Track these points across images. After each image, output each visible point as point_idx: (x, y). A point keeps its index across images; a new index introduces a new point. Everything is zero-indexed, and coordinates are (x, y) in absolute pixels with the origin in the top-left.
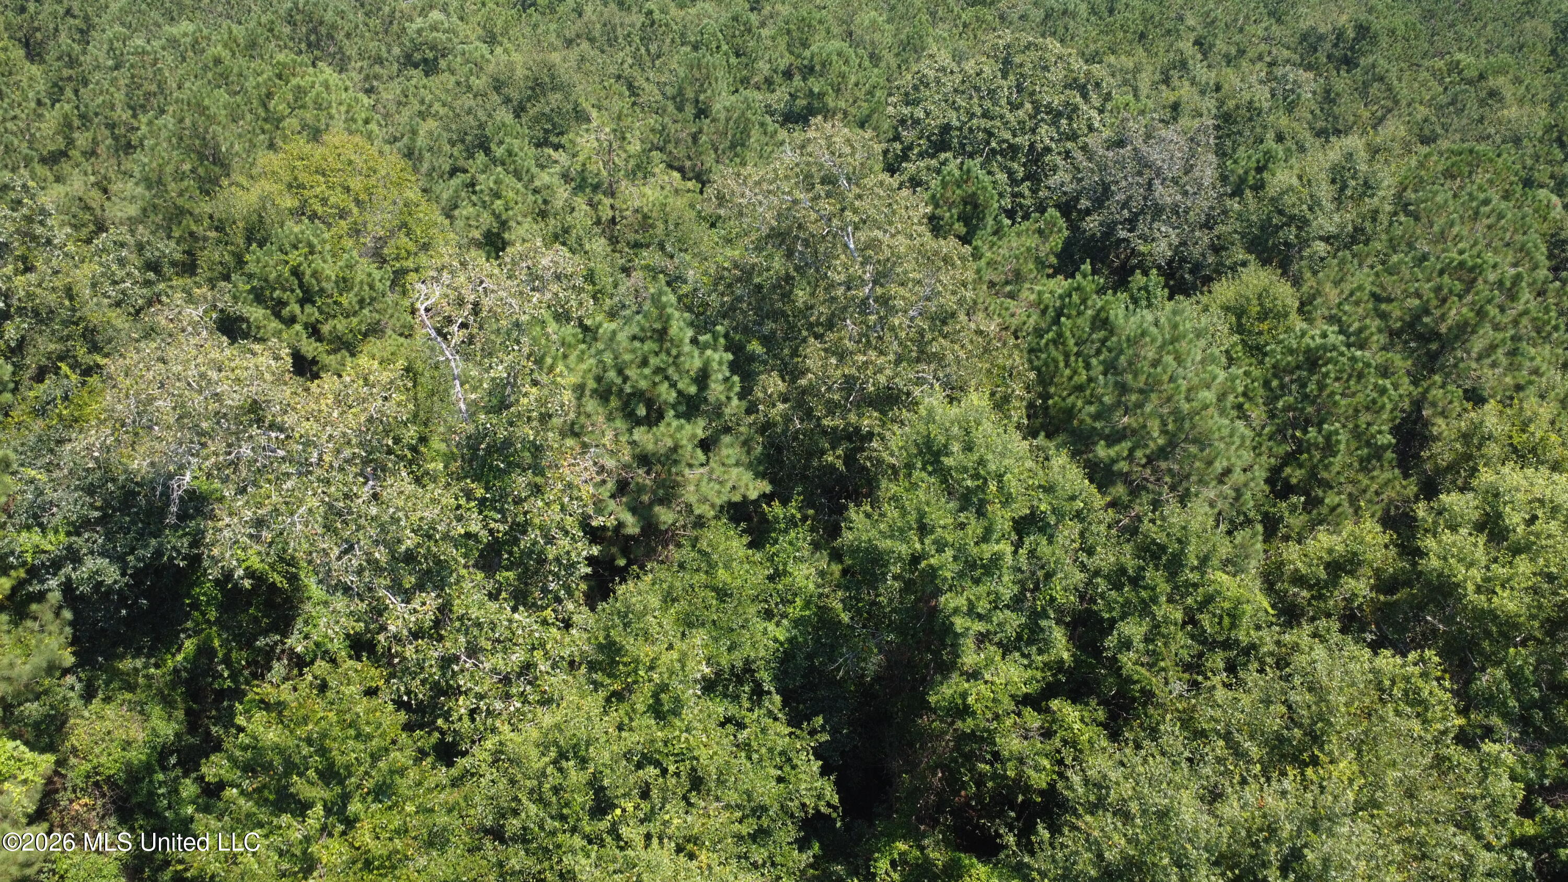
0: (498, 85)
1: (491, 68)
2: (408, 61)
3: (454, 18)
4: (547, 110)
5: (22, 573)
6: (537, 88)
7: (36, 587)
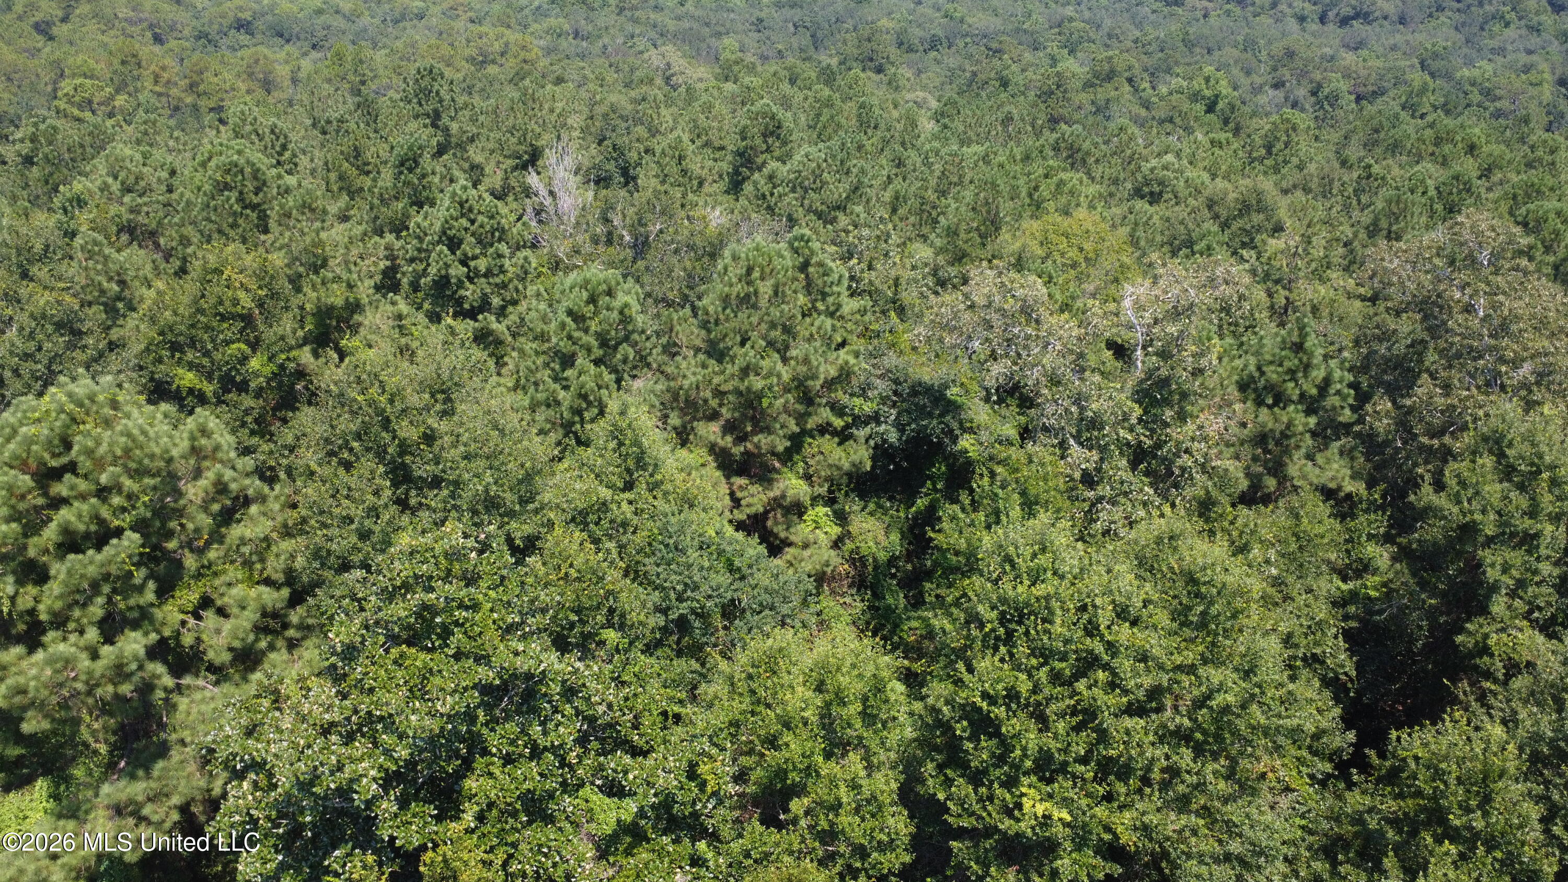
0: (1211, 204)
1: (1206, 193)
2: (1138, 193)
3: (1185, 162)
4: (1248, 227)
5: (850, 420)
6: (1245, 208)
7: (854, 431)
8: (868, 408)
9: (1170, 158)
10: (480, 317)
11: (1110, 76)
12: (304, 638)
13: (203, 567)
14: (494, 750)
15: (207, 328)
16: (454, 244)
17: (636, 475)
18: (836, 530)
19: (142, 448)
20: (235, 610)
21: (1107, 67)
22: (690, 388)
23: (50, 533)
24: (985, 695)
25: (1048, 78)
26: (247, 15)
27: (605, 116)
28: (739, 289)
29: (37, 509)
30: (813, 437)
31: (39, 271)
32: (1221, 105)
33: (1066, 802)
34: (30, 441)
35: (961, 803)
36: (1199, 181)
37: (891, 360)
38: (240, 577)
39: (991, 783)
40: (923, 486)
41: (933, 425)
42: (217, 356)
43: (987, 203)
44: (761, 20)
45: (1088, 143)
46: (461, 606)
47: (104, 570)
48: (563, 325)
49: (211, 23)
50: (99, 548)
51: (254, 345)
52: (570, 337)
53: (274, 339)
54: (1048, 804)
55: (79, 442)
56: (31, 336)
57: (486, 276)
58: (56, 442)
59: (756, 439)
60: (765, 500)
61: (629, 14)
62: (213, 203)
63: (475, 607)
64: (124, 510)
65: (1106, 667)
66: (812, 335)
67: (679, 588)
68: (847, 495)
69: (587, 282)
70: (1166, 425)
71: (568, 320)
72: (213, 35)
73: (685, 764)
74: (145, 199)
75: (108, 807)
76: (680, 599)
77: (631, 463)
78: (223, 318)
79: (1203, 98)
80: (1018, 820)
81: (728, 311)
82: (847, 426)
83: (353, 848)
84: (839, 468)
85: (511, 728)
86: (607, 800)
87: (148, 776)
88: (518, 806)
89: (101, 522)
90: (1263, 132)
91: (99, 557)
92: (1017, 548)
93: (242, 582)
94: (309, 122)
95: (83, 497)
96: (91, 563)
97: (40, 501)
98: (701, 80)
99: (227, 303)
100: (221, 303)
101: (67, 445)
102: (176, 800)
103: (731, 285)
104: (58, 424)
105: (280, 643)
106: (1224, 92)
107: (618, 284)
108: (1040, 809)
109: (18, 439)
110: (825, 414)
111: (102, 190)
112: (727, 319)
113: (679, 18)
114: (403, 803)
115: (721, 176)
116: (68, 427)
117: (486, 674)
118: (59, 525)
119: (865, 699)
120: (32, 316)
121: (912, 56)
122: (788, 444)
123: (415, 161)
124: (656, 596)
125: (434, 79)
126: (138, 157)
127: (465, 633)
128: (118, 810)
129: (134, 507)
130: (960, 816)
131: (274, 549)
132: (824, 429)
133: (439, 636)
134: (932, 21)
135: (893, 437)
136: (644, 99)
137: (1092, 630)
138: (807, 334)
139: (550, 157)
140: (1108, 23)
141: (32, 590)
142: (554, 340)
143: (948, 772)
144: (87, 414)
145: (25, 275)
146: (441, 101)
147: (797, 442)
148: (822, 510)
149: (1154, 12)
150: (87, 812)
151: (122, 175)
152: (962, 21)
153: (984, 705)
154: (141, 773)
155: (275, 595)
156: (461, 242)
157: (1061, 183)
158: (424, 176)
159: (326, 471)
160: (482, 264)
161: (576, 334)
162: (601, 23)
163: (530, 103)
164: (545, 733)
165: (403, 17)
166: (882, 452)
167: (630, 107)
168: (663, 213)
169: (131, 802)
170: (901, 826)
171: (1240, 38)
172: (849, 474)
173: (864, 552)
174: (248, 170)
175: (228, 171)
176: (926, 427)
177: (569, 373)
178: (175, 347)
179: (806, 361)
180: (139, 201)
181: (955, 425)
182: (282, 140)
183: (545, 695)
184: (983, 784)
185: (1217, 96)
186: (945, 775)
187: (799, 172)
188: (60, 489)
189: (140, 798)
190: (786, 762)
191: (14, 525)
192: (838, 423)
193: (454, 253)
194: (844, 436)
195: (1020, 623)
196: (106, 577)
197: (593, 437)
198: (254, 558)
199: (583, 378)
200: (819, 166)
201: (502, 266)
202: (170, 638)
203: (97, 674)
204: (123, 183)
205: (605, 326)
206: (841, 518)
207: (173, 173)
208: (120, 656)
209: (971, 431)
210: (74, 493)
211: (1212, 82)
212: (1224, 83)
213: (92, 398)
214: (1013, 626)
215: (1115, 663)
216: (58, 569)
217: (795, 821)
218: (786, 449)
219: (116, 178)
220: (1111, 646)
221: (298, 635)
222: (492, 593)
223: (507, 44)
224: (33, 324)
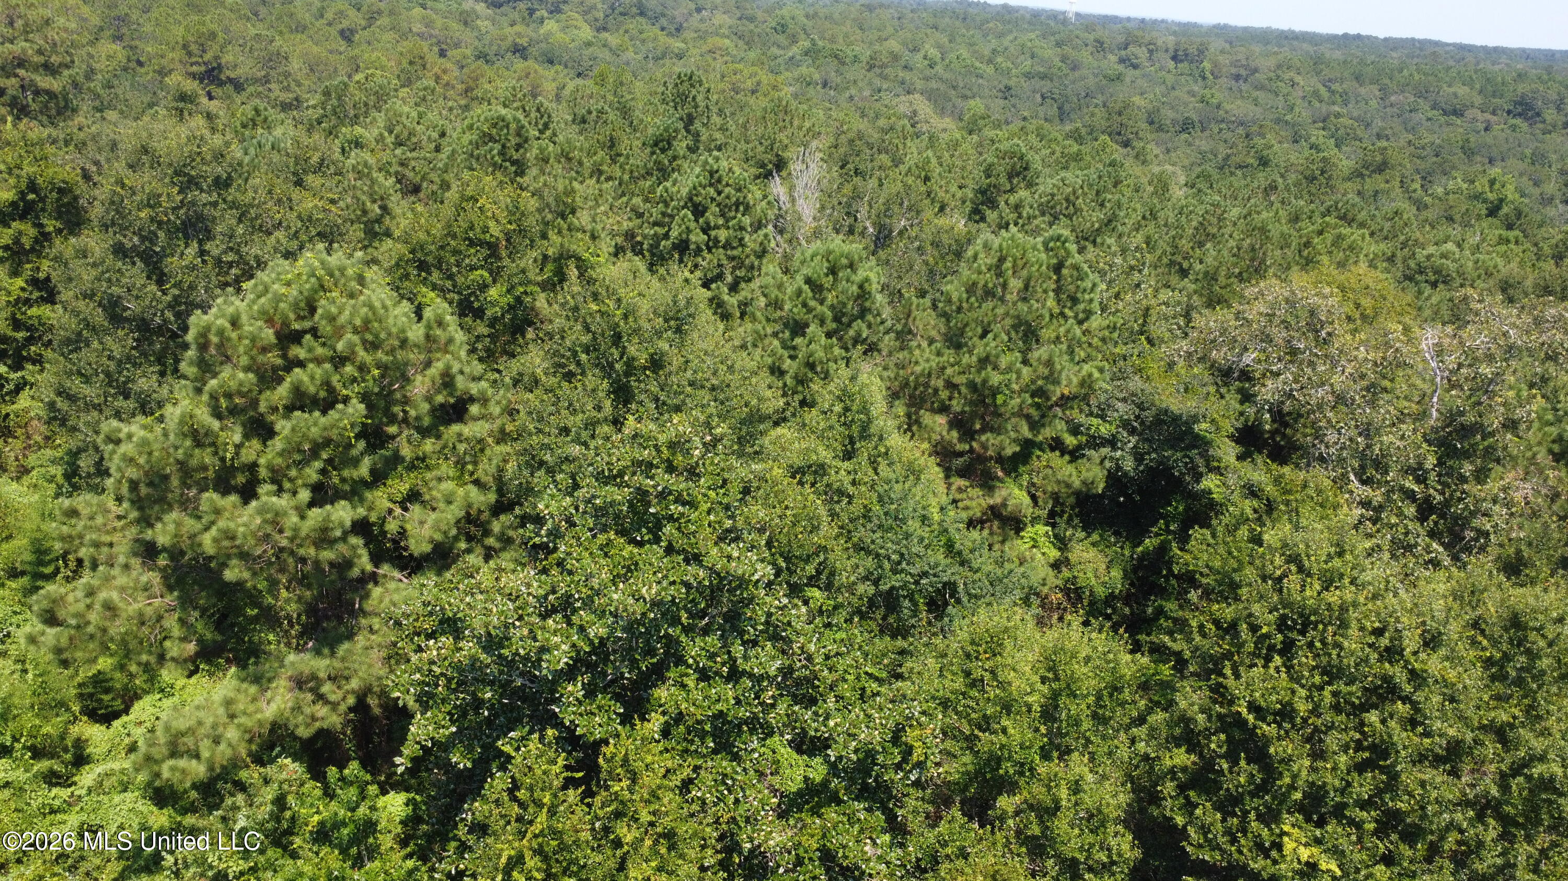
2: (1410, 280)
3: (1467, 253)
5: (1084, 439)
7: (1087, 452)
8: (1105, 430)
9: (1450, 246)
10: (713, 286)
11: (1382, 168)
12: (503, 549)
13: (417, 458)
14: (691, 661)
15: (456, 252)
16: (699, 211)
17: (858, 445)
18: (1054, 554)
19: (380, 322)
20: (442, 505)
21: (1379, 158)
22: (922, 374)
23: (282, 392)
24: (1253, 707)
25: (1313, 162)
26: (524, 42)
27: (851, 141)
28: (989, 278)
29: (275, 369)
30: (1043, 451)
31: (312, 180)
32: (1505, 210)
33: (1336, 852)
34: (278, 299)
35: (1204, 830)
36: (1492, 264)
37: (1136, 384)
38: (451, 474)
39: (1246, 813)
40: (1154, 523)
41: (1174, 456)
42: (460, 280)
43: (1253, 249)
44: (1008, 88)
45: (1364, 213)
46: (679, 500)
47: (325, 434)
48: (799, 292)
49: (491, 44)
50: (324, 412)
51: (496, 275)
52: (805, 305)
53: (515, 271)
54: (1315, 850)
55: (323, 307)
56: (296, 235)
57: (724, 247)
58: (302, 305)
59: (983, 438)
60: (984, 505)
61: (878, 71)
62: (476, 152)
63: (692, 504)
64: (354, 380)
65: (1405, 699)
66: (1058, 338)
67: (895, 557)
68: (1070, 519)
69: (830, 252)
70: (1463, 479)
71: (806, 287)
72: (491, 57)
73: (891, 724)
74: (414, 154)
75: (290, 678)
76: (895, 572)
77: (855, 429)
78: (472, 243)
79: (1485, 201)
80: (1275, 862)
81: (973, 299)
82: (1079, 447)
83: (531, 732)
84: (1068, 486)
85: (713, 641)
86: (795, 755)
87: (333, 654)
88: (708, 727)
89: (331, 390)
90: (1554, 241)
91: (323, 420)
92: (1308, 546)
93: (453, 479)
94: (570, 118)
95: (318, 361)
96: (315, 424)
97: (279, 361)
98: (945, 130)
99: (478, 230)
100: (472, 228)
101: (312, 310)
102: (354, 684)
103: (980, 273)
104: (307, 286)
105: (479, 550)
106: (1510, 197)
107: (861, 259)
108: (1305, 854)
109: (269, 296)
110: (1057, 428)
111: (377, 142)
112: (971, 309)
113: (927, 79)
114: (590, 693)
115: (964, 202)
116: (316, 292)
117: (695, 574)
118: (292, 383)
119: (1099, 697)
120: (299, 217)
121: (1163, 135)
122: (1018, 449)
123: (669, 143)
124: (870, 562)
125: (692, 86)
126: (414, 114)
127: (679, 529)
128: (300, 683)
129: (364, 380)
130: (1200, 846)
131: (488, 452)
132: (1057, 445)
133: (650, 531)
134: (1186, 104)
135: (1129, 465)
136: (892, 129)
137: (1392, 653)
138: (1053, 335)
139: (795, 167)
140: (1378, 123)
141: (255, 444)
142: (787, 307)
143: (1192, 793)
144: (336, 285)
145: (299, 183)
146: (696, 107)
147: (1027, 449)
148: (1042, 529)
149: (1429, 119)
150: (270, 680)
151: (398, 129)
152: (1218, 107)
153: (1251, 718)
154: (326, 651)
155: (482, 498)
156: (705, 209)
157: (1340, 237)
158: (675, 158)
159: (553, 381)
160: (723, 235)
161: (812, 303)
162: (850, 76)
163: (781, 115)
164: (746, 658)
165: (663, 56)
166: (1115, 479)
167: (876, 136)
168: (910, 209)
169: (314, 677)
170: (1125, 847)
171: (1528, 152)
172: (1077, 494)
173: (1081, 583)
174: (513, 126)
175: (495, 125)
176: (1168, 458)
177: (798, 341)
178: (423, 266)
179: (1049, 363)
180: (409, 154)
181: (1200, 462)
182: (545, 118)
183: (750, 618)
184: (1234, 815)
185: (1501, 201)
186: (1187, 798)
187: (1053, 195)
188: (298, 352)
189: (322, 675)
190: (1002, 747)
191: (251, 376)
192: (1070, 441)
193: (697, 221)
194: (1075, 455)
195: (1303, 633)
196: (328, 442)
197: (820, 400)
198: (468, 459)
199: (813, 346)
200: (1074, 192)
201: (742, 239)
202: (374, 524)
203: (303, 534)
204: (397, 137)
205: (842, 298)
206: (1062, 543)
207: (443, 135)
208: (327, 519)
209: (1218, 471)
210: (309, 356)
211: (1497, 186)
212: (1510, 188)
213: (342, 270)
214: (1294, 635)
215: (1419, 696)
216: (283, 426)
217: (1002, 819)
218: (1015, 454)
219: (391, 132)
220: (1414, 675)
221: (497, 545)
222: (712, 494)
223: (758, 84)
224: (299, 224)
